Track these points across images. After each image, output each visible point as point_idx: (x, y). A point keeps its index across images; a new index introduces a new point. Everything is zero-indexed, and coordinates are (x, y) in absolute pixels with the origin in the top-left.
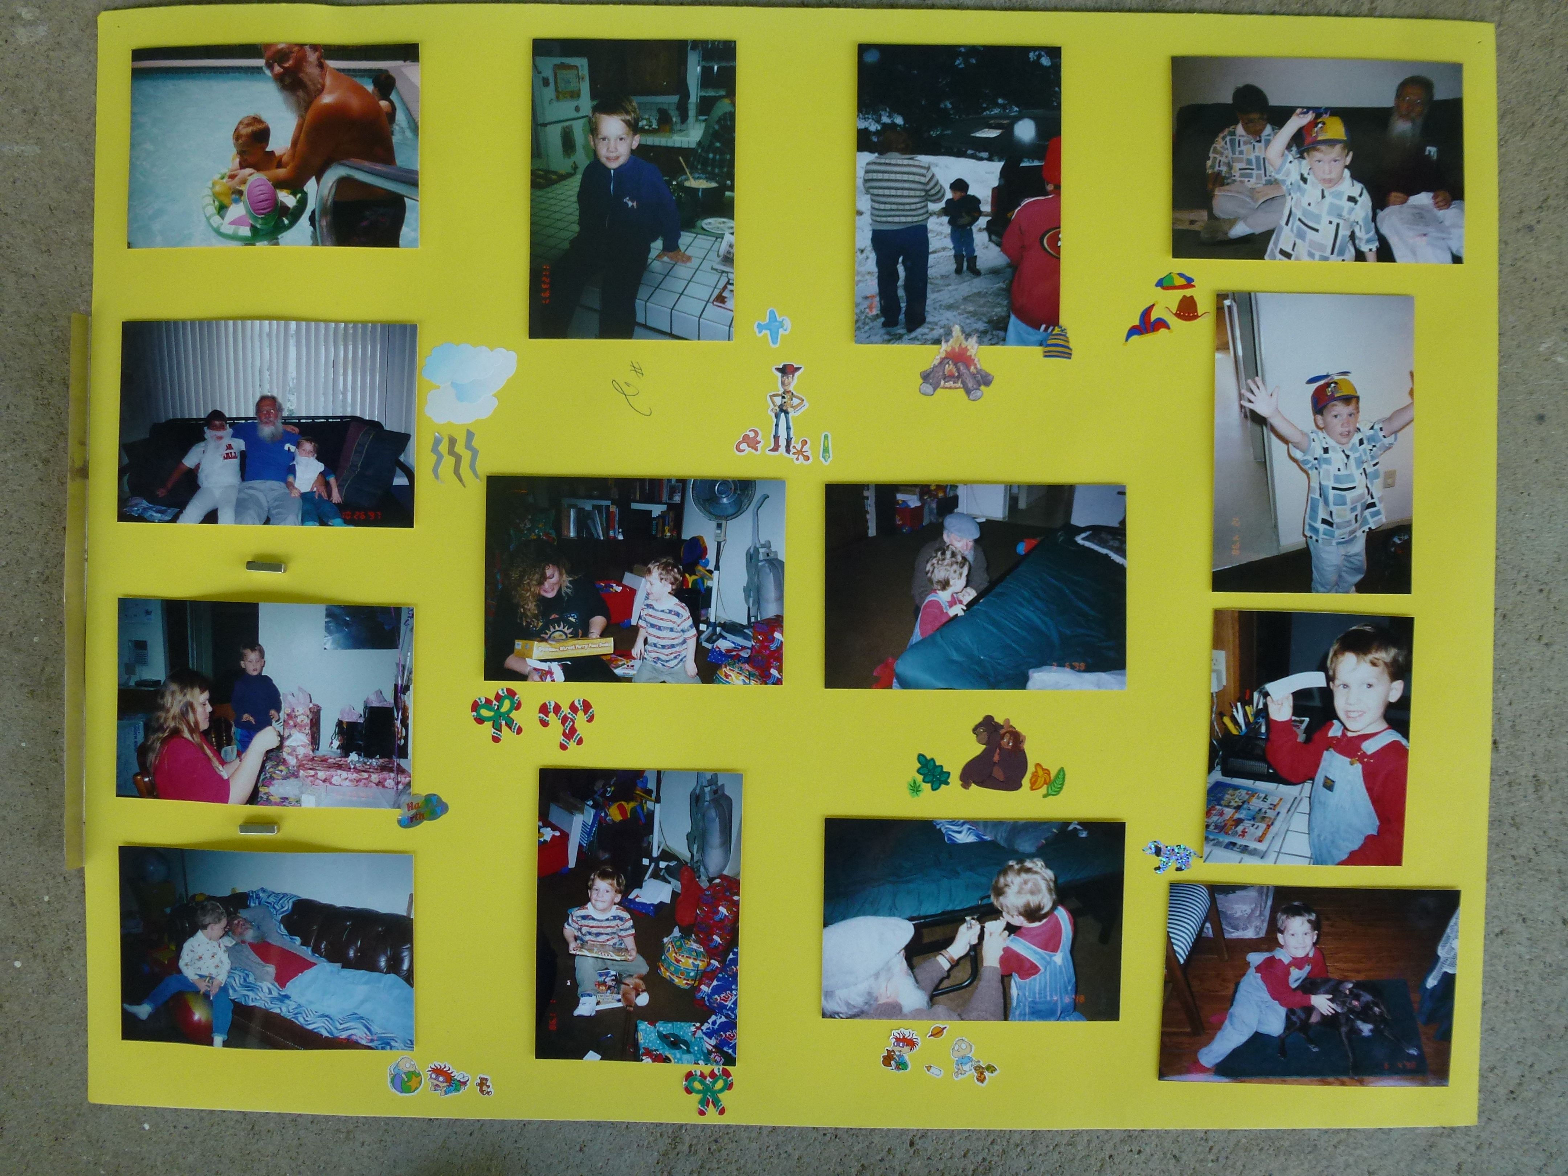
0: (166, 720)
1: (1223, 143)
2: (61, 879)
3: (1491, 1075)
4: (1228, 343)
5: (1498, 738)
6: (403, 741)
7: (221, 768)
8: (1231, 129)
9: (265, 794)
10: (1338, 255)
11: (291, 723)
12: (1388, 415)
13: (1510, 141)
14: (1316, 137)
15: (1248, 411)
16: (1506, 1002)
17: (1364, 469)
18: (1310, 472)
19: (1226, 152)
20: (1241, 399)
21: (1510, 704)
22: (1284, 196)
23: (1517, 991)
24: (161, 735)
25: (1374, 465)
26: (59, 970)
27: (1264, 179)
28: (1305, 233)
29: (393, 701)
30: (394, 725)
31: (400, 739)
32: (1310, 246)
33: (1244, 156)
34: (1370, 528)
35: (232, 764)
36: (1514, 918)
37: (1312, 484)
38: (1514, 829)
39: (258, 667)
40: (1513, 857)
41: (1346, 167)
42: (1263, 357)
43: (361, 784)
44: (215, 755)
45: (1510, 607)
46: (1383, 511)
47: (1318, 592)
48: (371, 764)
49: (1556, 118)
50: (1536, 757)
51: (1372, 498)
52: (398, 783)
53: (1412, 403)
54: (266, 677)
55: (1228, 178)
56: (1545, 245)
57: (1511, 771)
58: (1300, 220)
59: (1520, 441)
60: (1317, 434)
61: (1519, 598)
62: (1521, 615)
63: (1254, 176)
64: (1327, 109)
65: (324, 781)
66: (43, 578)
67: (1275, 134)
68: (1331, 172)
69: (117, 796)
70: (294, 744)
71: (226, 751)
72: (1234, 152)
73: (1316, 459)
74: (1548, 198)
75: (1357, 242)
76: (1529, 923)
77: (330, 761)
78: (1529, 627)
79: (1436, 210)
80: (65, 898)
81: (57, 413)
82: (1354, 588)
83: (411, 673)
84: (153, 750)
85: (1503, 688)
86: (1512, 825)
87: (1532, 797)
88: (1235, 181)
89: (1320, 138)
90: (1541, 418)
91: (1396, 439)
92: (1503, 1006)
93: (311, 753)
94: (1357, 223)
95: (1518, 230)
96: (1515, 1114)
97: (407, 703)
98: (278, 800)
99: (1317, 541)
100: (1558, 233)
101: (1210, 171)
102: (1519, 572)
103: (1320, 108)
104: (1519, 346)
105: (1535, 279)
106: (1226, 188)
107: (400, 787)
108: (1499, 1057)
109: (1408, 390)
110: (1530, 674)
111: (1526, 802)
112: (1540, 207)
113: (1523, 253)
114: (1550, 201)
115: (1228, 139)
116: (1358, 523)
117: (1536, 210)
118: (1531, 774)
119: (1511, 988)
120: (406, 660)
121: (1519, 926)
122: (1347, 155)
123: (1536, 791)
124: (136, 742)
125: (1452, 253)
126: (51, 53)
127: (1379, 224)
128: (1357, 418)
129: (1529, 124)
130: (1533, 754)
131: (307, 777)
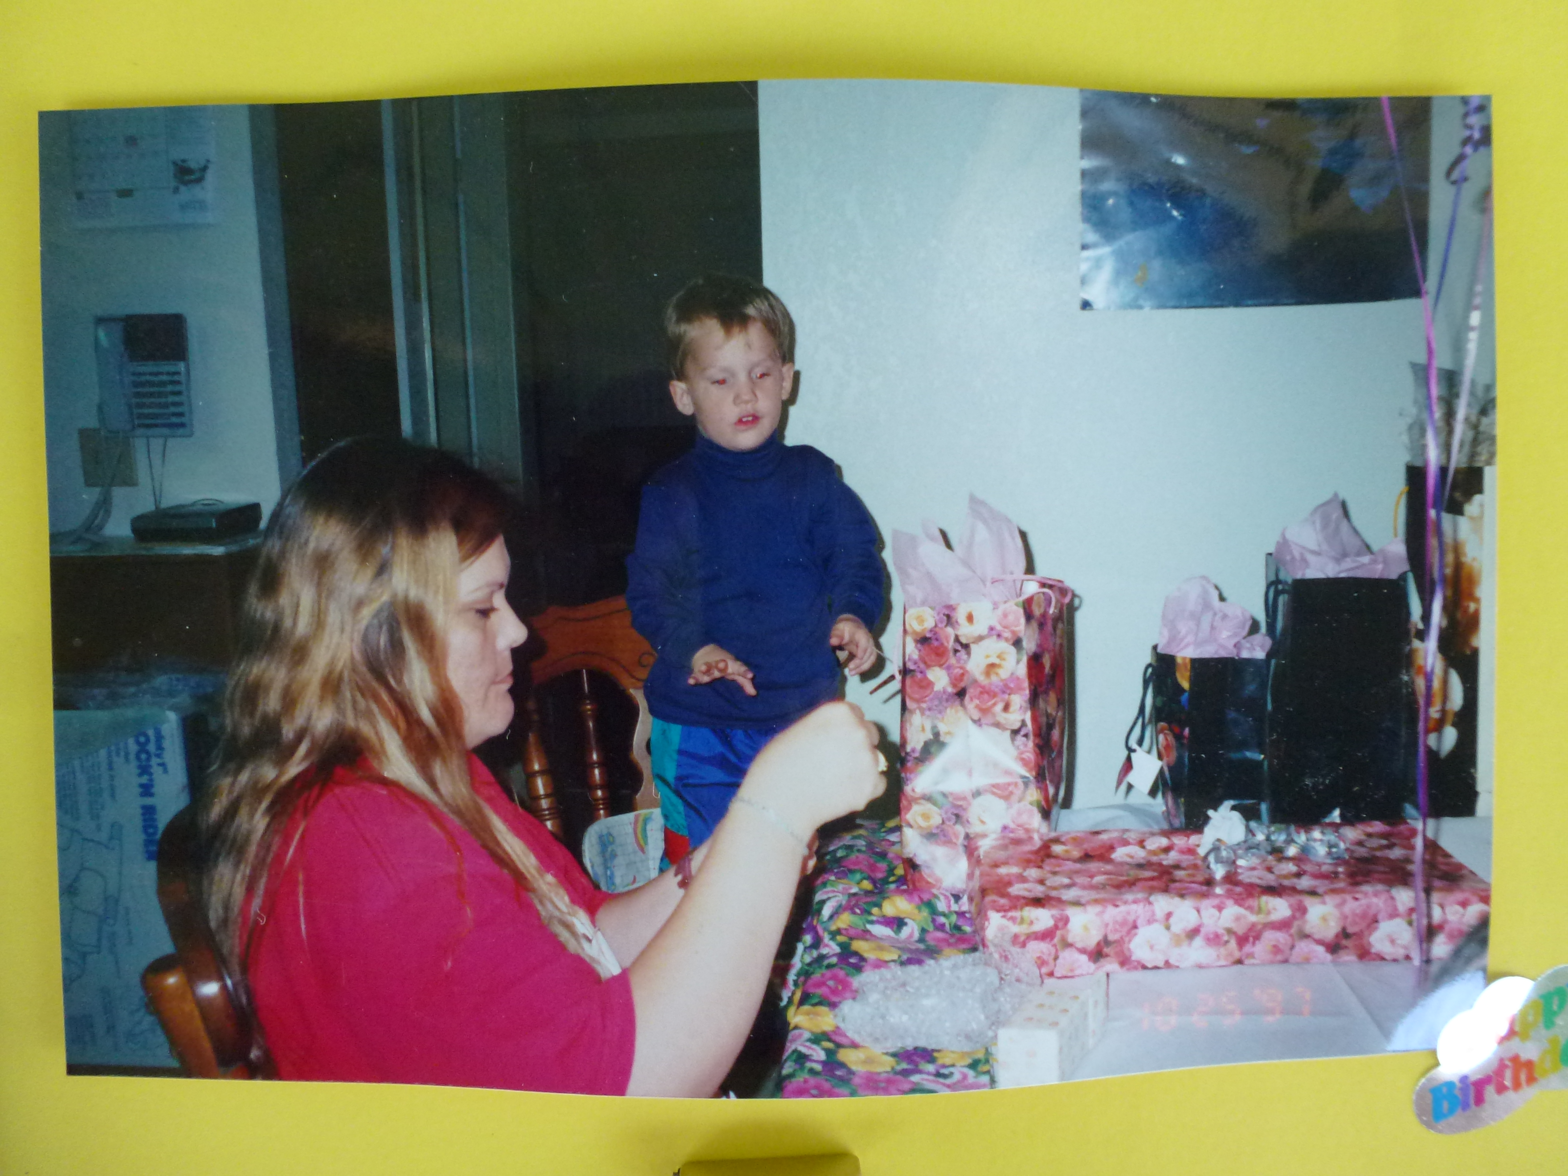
0: (290, 700)
6: (1450, 736)
7: (581, 921)
9: (817, 1039)
11: (939, 679)
24: (269, 773)
29: (1398, 548)
30: (1408, 660)
31: (1439, 726)
35: (643, 902)
39: (766, 405)
43: (1260, 949)
44: (547, 862)
48: (1301, 859)
52: (1430, 932)
54: (807, 453)
65: (1097, 954)
70: (958, 784)
71: (606, 843)
77: (1120, 854)
83: (1486, 407)
84: (238, 849)
93: (1036, 821)
97: (1470, 554)
98: (885, 1065)
107: (1441, 948)
120: (1458, 347)
124: (149, 812)
131: (1021, 942)
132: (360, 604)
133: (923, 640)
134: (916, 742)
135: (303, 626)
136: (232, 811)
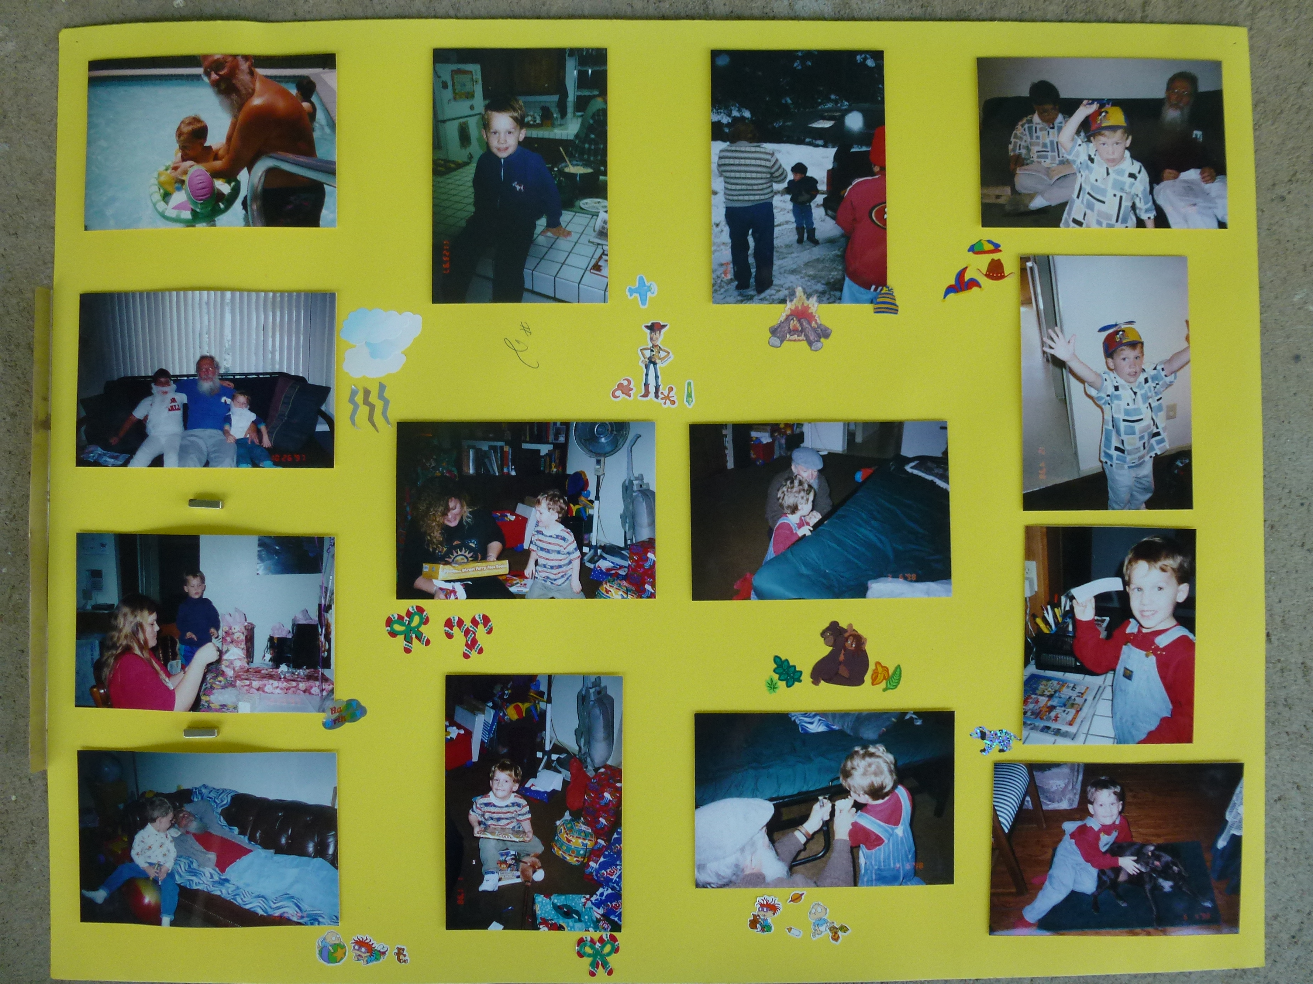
0: (119, 638)
1: (1022, 130)
2: (25, 781)
3: (1275, 922)
4: (1031, 299)
5: (1270, 632)
6: (326, 653)
7: (167, 680)
8: (1029, 118)
9: (206, 702)
10: (1122, 223)
11: (229, 639)
12: (1168, 358)
13: (1263, 125)
14: (1101, 123)
15: (1049, 356)
16: (1286, 859)
17: (1150, 404)
18: (1103, 407)
19: (1025, 138)
20: (1043, 346)
21: (1280, 601)
22: (1075, 174)
23: (1295, 849)
24: (114, 652)
25: (1158, 400)
26: (24, 861)
27: (1057, 159)
28: (1093, 204)
29: (317, 619)
30: (318, 639)
31: (324, 652)
32: (1098, 215)
33: (1041, 141)
34: (1156, 454)
35: (178, 676)
36: (1289, 786)
37: (1105, 417)
38: (1287, 709)
39: (200, 591)
40: (1287, 733)
41: (1127, 148)
42: (1061, 309)
43: (290, 691)
44: (162, 669)
45: (1277, 519)
46: (1166, 439)
47: (1113, 509)
48: (299, 674)
49: (1300, 107)
50: (1303, 647)
51: (1157, 428)
52: (322, 690)
53: (1188, 348)
54: (207, 599)
55: (1028, 159)
56: (1296, 212)
57: (1283, 659)
58: (1089, 193)
59: (1281, 377)
60: (1109, 375)
61: (1284, 511)
62: (1287, 525)
63: (1049, 157)
64: (1109, 100)
65: (258, 690)
66: (11, 517)
67: (1066, 122)
68: (1113, 153)
69: (76, 706)
70: (232, 658)
71: (171, 665)
72: (1031, 137)
73: (1108, 396)
74: (1296, 173)
75: (1137, 211)
76: (1303, 789)
77: (263, 672)
78: (1293, 535)
79: (1203, 184)
80: (30, 798)
81: (23, 374)
82: (1144, 506)
83: (332, 594)
84: (108, 666)
85: (1274, 588)
86: (1285, 706)
87: (1301, 681)
88: (1033, 161)
89: (1104, 125)
90: (1297, 358)
91: (1175, 378)
92: (1283, 862)
93: (246, 665)
94: (1137, 195)
95: (1272, 200)
96: (1296, 956)
97: (330, 620)
98: (218, 707)
99: (1111, 465)
100: (1305, 201)
101: (1012, 154)
102: (1283, 488)
103: (1103, 99)
104: (1277, 298)
105: (1288, 241)
106: (1026, 167)
107: (325, 693)
108: (1281, 906)
109: (1185, 335)
110: (1296, 576)
111: (1297, 685)
112: (1290, 180)
113: (1277, 219)
114: (1299, 176)
115: (1026, 126)
116: (1146, 450)
117: (1286, 183)
118: (1300, 661)
119: (1289, 846)
120: (328, 583)
121: (1294, 793)
122: (1127, 138)
123: (1305, 676)
124: (92, 659)
125: (1218, 219)
126: (18, 65)
127: (1155, 197)
128: (1142, 361)
129: (1279, 111)
130: (1301, 645)
131: (243, 686)
132: (131, 623)
133: (226, 632)
134: (224, 650)
135: (121, 626)
136: (108, 658)
